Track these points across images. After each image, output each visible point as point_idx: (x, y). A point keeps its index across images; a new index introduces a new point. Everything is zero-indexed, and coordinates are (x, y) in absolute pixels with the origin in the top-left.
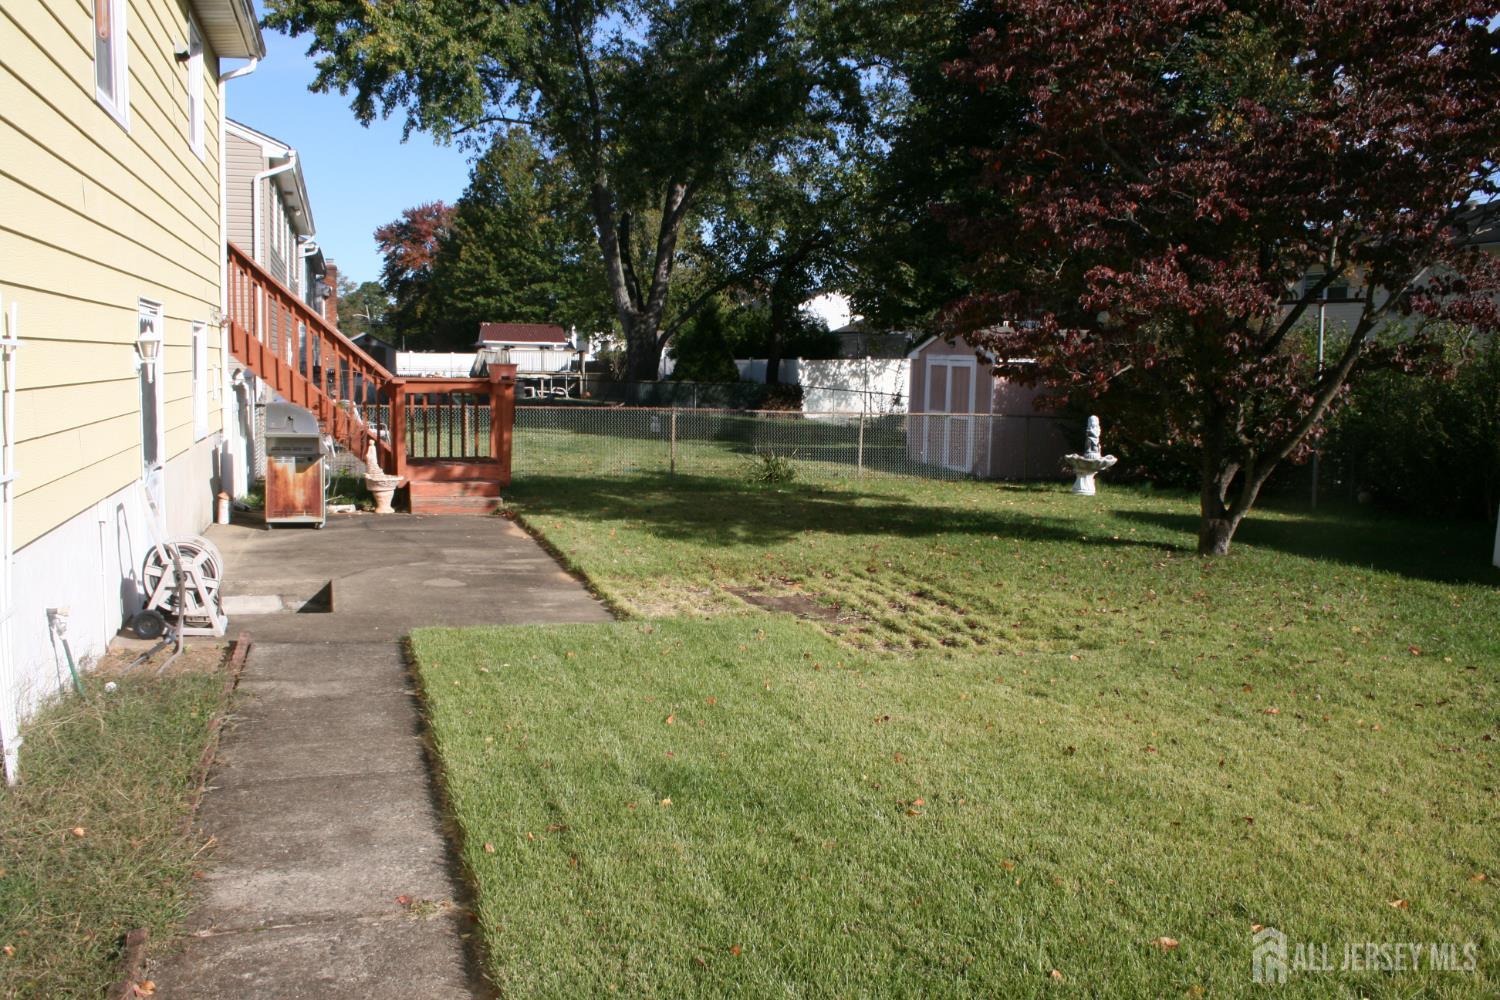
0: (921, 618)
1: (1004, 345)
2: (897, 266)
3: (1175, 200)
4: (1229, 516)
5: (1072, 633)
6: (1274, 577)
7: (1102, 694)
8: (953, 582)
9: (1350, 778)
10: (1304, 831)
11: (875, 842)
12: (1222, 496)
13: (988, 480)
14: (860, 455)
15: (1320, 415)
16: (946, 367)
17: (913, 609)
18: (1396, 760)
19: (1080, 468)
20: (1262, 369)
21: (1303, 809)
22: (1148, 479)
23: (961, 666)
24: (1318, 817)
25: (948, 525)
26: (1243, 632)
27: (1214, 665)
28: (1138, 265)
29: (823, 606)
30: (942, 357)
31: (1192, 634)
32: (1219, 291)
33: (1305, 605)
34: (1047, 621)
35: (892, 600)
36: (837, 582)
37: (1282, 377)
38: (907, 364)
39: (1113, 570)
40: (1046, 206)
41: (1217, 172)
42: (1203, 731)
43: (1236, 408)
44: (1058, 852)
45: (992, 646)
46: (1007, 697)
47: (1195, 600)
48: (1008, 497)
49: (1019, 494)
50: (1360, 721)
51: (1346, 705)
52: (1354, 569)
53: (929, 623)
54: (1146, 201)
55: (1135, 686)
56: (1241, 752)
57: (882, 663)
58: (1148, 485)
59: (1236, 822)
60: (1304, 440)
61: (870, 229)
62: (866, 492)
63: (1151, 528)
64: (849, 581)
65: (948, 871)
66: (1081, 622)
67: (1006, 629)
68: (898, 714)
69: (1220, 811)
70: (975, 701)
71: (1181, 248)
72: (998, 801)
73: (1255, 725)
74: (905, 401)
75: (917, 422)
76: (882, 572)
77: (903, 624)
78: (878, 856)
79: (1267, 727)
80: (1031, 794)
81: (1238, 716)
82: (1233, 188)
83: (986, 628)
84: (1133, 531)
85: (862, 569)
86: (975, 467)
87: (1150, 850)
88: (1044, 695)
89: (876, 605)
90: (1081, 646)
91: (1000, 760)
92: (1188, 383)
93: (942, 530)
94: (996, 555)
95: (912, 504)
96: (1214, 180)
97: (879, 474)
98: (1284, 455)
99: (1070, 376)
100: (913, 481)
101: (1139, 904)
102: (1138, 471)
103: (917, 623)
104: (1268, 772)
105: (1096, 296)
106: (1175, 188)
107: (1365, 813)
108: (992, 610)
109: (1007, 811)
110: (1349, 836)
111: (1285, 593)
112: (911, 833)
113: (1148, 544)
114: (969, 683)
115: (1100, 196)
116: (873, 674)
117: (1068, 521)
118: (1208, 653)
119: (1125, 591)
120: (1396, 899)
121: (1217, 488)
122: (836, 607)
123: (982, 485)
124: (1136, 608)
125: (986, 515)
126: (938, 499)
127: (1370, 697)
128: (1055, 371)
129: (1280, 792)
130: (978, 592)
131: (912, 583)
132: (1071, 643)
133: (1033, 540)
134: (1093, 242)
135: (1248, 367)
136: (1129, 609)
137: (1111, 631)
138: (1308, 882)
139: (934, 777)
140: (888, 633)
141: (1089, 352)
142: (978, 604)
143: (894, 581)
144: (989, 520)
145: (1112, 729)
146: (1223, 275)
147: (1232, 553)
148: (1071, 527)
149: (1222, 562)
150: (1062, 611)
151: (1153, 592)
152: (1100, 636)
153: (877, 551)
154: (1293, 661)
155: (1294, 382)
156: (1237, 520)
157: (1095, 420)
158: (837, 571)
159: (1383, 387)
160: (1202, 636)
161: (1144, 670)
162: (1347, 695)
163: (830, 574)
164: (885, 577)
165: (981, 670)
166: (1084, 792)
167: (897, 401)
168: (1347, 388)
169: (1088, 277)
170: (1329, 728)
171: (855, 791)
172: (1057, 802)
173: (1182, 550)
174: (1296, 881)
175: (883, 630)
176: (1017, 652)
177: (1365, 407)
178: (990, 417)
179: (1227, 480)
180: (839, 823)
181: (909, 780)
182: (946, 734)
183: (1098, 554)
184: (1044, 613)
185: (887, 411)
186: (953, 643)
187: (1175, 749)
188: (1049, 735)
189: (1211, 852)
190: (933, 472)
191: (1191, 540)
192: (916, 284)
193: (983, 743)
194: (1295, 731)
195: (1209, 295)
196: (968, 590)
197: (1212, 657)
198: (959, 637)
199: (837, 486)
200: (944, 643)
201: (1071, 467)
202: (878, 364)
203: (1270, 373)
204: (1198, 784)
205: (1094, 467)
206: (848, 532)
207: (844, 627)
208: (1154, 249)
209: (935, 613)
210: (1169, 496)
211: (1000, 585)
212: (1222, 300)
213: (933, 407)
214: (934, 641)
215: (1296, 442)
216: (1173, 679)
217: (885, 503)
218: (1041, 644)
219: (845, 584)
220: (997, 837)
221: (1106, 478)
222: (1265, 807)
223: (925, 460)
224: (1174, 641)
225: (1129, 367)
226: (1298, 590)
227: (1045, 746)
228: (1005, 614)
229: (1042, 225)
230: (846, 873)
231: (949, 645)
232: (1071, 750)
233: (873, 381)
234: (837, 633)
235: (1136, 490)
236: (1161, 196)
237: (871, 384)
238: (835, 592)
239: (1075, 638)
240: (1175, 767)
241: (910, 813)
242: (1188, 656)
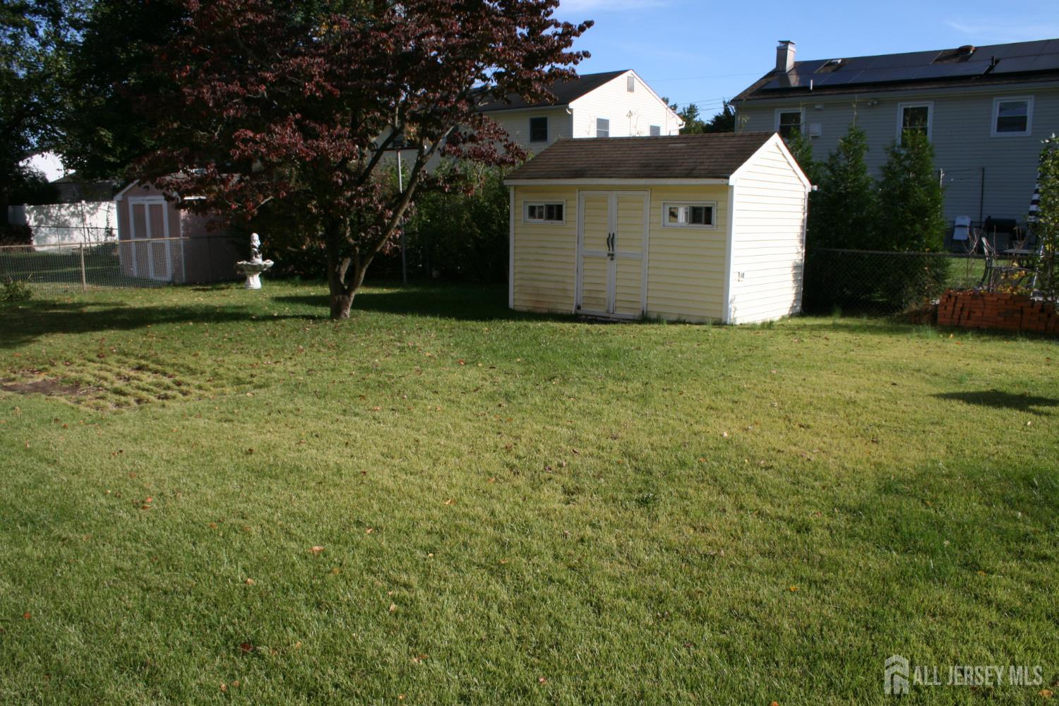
0: (141, 384)
1: (180, 187)
2: (98, 131)
3: (291, 83)
4: (348, 293)
5: (248, 379)
6: (379, 329)
7: (270, 414)
8: (162, 357)
9: (424, 439)
10: (396, 474)
11: (121, 530)
12: (342, 280)
13: (184, 285)
14: (84, 274)
15: (397, 223)
16: (144, 205)
17: (135, 378)
18: (449, 426)
19: (248, 270)
20: (358, 194)
21: (396, 461)
22: (296, 274)
23: (172, 411)
24: (405, 464)
25: (155, 318)
26: (359, 365)
27: (341, 386)
28: (269, 128)
29: (65, 386)
30: (141, 198)
31: (327, 370)
32: (324, 144)
33: (399, 344)
34: (231, 374)
35: (118, 374)
36: (75, 367)
37: (372, 199)
38: (114, 205)
39: (274, 336)
40: (202, 87)
41: (317, 65)
42: (335, 426)
43: (344, 221)
44: (246, 512)
45: (194, 395)
46: (206, 425)
47: (329, 348)
48: (198, 296)
49: (207, 293)
50: (429, 407)
51: (422, 399)
52: (428, 318)
53: (147, 386)
54: (273, 84)
55: (290, 406)
56: (358, 436)
57: (115, 417)
58: (297, 278)
59: (356, 476)
60: (389, 239)
61: (73, 102)
62: (91, 301)
63: (299, 306)
64: (84, 365)
65: (174, 537)
66: (254, 372)
67: (202, 383)
68: (129, 447)
69: (346, 471)
70: (184, 431)
71: (298, 116)
72: (204, 490)
73: (367, 418)
74: (116, 232)
75: (126, 247)
76: (109, 356)
77: (129, 389)
78: (124, 537)
79: (374, 418)
80: (226, 482)
81: (356, 415)
82: (329, 75)
83: (189, 385)
84: (287, 309)
85: (93, 356)
86: (173, 276)
87: (305, 501)
88: (231, 421)
89: (106, 379)
90: (255, 387)
91: (203, 465)
92: (313, 206)
93: (151, 322)
94: (192, 335)
95: (127, 307)
96: (315, 70)
97: (101, 288)
98: (378, 249)
99: (230, 207)
100: (128, 290)
101: (299, 531)
102: (290, 269)
103: (138, 388)
104: (375, 444)
105: (242, 150)
106: (290, 75)
107: (432, 458)
108: (192, 372)
109: (210, 494)
110: (422, 471)
111: (386, 337)
112: (146, 520)
113: (297, 317)
114: (178, 421)
115: (240, 81)
116: (108, 424)
117: (242, 307)
118: (337, 380)
119: (283, 349)
120: (448, 499)
121: (338, 275)
122: (76, 385)
123: (180, 289)
124: (290, 358)
125: (184, 309)
126: (148, 301)
127: (436, 392)
128: (220, 202)
129: (383, 455)
130: (181, 361)
131: (133, 361)
132: (249, 386)
133: (218, 322)
134: (237, 113)
135: (350, 194)
136: (286, 359)
137: (274, 375)
138: (399, 500)
139: (159, 482)
140: (117, 397)
141: (241, 188)
142: (182, 369)
143: (118, 361)
144: (186, 312)
145: (277, 434)
146: (326, 133)
147: (352, 316)
148: (245, 311)
149: (346, 323)
150: (241, 366)
151: (301, 347)
152: (267, 379)
153: (104, 343)
154: (390, 377)
155: (380, 202)
156: (353, 295)
157: (256, 236)
158: (74, 360)
159: (440, 203)
160: (333, 370)
161: (296, 396)
162: (422, 394)
163: (69, 362)
164: (112, 360)
165: (186, 411)
166: (260, 474)
167: (109, 232)
168: (413, 204)
169: (236, 137)
170: (411, 414)
171: (103, 500)
172: (243, 484)
173: (320, 318)
174: (392, 501)
175: (114, 395)
176: (211, 397)
177: (432, 217)
178: (181, 239)
179: (344, 270)
180: (94, 523)
181: (141, 488)
182: (165, 455)
183: (262, 327)
184: (228, 369)
185: (103, 240)
186: (166, 397)
187: (318, 440)
188: (236, 445)
189: (341, 494)
190: (142, 283)
191: (326, 311)
192: (114, 145)
193: (191, 457)
194: (391, 418)
195: (318, 147)
196: (174, 361)
197: (340, 382)
198: (169, 393)
199: (67, 300)
200: (159, 398)
201: (242, 270)
202: (91, 206)
203: (364, 197)
204: (332, 458)
205: (258, 269)
206: (79, 332)
207: (83, 397)
208: (280, 117)
209: (150, 380)
210: (311, 285)
211: (195, 355)
212: (326, 151)
213: (137, 235)
214: (152, 398)
215: (385, 241)
216: (316, 399)
217: (107, 308)
218: (228, 390)
219: (81, 368)
220: (205, 511)
221: (267, 276)
222: (374, 465)
223: (135, 274)
224: (316, 376)
225: (271, 197)
226: (393, 335)
227: (233, 451)
228: (202, 373)
229: (200, 100)
230: (103, 552)
231: (163, 399)
232: (251, 451)
233: (88, 219)
234: (79, 402)
235: (289, 282)
236: (282, 80)
237: (88, 221)
238: (73, 374)
239: (250, 383)
240: (318, 450)
241: (144, 508)
242: (325, 384)
